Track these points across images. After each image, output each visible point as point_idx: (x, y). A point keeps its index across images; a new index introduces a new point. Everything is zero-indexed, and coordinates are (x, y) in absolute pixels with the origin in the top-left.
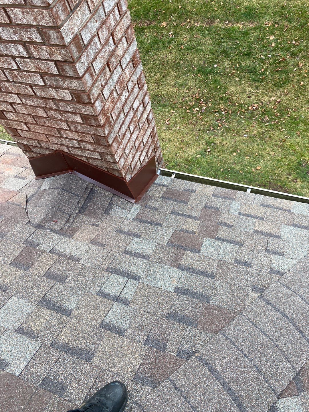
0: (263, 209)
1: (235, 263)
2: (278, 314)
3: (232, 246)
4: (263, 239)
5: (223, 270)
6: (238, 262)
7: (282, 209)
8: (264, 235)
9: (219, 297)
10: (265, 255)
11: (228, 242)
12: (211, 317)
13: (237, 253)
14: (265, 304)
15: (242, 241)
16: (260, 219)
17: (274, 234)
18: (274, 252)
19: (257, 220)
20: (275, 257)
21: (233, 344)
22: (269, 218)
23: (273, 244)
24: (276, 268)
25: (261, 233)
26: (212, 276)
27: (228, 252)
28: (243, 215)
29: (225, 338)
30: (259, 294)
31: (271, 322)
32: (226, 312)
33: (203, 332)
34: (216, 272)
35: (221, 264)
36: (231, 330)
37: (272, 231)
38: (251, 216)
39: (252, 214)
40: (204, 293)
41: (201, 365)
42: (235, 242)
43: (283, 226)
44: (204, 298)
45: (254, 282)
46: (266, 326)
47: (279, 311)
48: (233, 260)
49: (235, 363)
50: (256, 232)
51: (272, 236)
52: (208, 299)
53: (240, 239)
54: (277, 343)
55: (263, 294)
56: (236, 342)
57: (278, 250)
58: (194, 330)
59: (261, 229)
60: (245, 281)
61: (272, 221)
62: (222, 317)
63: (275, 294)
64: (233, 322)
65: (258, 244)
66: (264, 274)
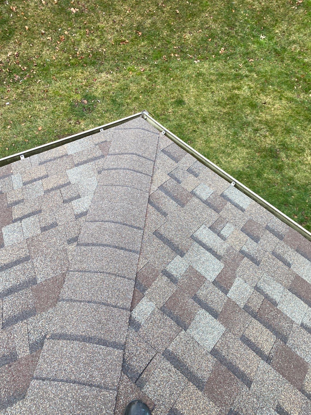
0: (43, 167)
1: (42, 232)
2: (98, 248)
3: (32, 218)
4: (56, 194)
5: (34, 245)
6: (44, 229)
7: (59, 157)
8: (55, 190)
9: (43, 272)
10: (65, 207)
11: (27, 218)
12: (44, 294)
13: (39, 222)
14: (84, 248)
15: (38, 208)
16: (45, 177)
17: (63, 183)
18: (71, 200)
19: (43, 180)
20: (74, 203)
21: (75, 301)
22: (52, 172)
23: (67, 193)
24: (80, 212)
25: (52, 189)
26: (27, 259)
27: (30, 227)
28: (28, 183)
29: (65, 302)
30: (75, 243)
31: (96, 259)
32: (54, 280)
33: (44, 313)
34: (29, 253)
35: (30, 242)
36: (67, 291)
37: (61, 182)
38: (35, 180)
39: (36, 178)
40: (27, 279)
41: (56, 341)
42: (32, 213)
43: (67, 172)
44: (30, 283)
45: (66, 236)
46: (93, 265)
47: (98, 245)
48: (39, 230)
49: (83, 315)
50: (48, 191)
51: (63, 186)
52: (33, 281)
53: (36, 207)
54: (108, 271)
55: (78, 241)
56: (76, 298)
57: (74, 195)
58: (35, 318)
59: (50, 186)
60: (58, 241)
61: (57, 173)
62: (54, 287)
63: (88, 234)
64: (65, 283)
65: (54, 201)
66: (71, 224)
